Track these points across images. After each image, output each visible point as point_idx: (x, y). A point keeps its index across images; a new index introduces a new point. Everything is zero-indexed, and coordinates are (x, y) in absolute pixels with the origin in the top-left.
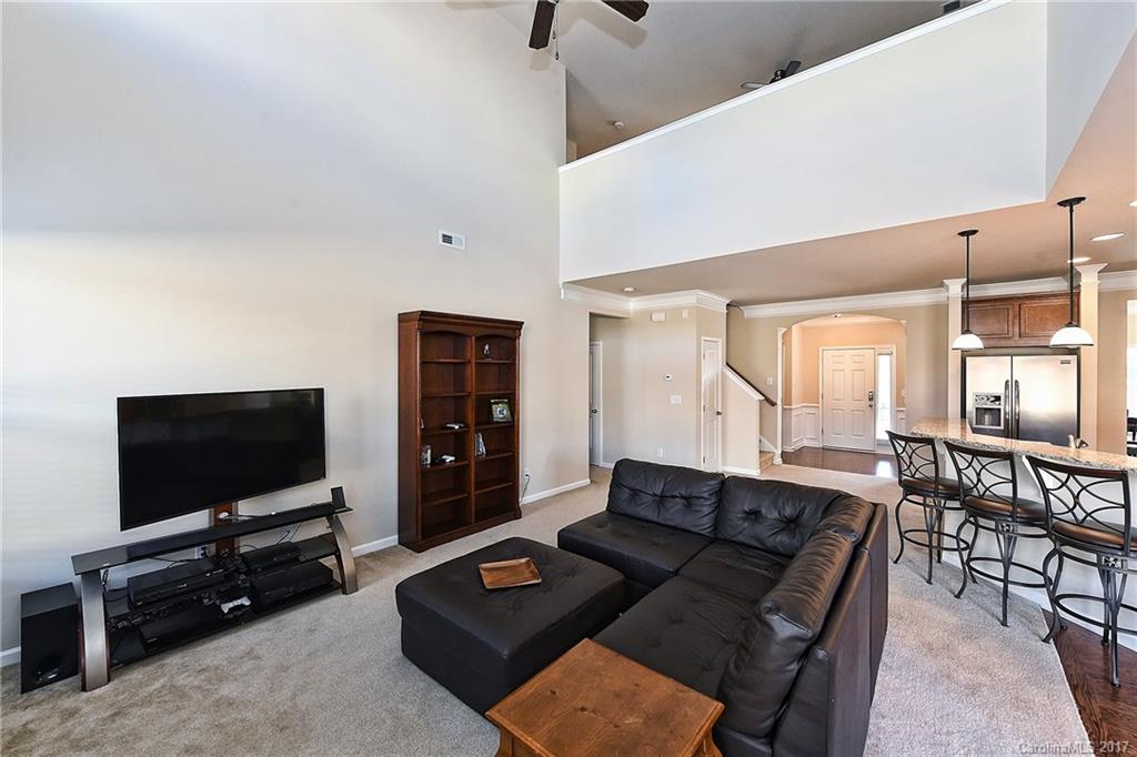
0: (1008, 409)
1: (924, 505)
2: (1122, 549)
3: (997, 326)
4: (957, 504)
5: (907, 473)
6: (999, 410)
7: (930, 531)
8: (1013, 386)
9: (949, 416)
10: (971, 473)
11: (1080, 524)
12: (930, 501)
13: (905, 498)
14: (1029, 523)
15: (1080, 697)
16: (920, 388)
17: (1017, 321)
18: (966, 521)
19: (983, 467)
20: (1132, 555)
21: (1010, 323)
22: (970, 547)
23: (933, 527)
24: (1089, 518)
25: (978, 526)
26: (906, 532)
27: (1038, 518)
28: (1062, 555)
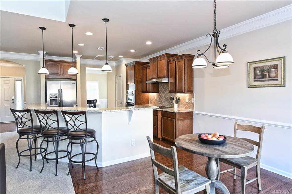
0: (59, 99)
1: (28, 138)
2: (85, 136)
3: (56, 70)
4: (39, 135)
5: (20, 126)
6: (57, 99)
7: (30, 149)
8: (60, 91)
9: (42, 102)
10: (44, 121)
11: (75, 131)
12: (30, 136)
13: (20, 138)
14: (63, 135)
15: (76, 190)
16: (32, 93)
17: (61, 69)
18: (44, 140)
19: (48, 118)
20: (88, 137)
21: (60, 70)
22: (46, 150)
23: (31, 147)
24: (78, 129)
25: (48, 141)
26: (21, 153)
27: (65, 132)
28: (72, 143)
